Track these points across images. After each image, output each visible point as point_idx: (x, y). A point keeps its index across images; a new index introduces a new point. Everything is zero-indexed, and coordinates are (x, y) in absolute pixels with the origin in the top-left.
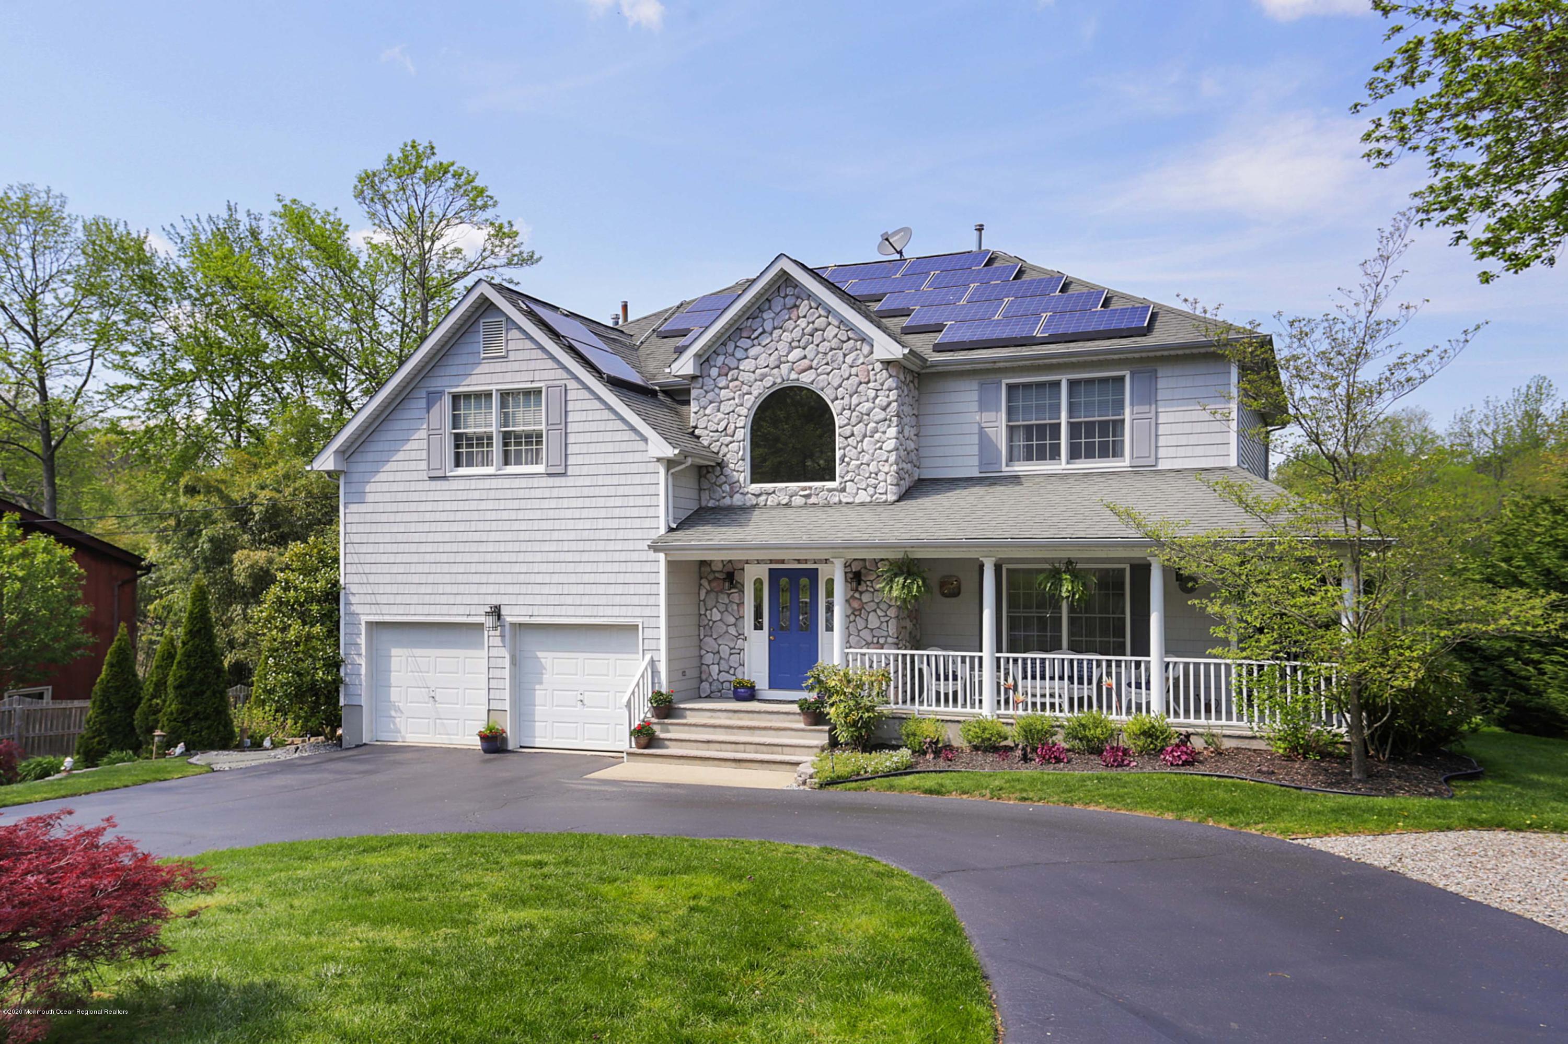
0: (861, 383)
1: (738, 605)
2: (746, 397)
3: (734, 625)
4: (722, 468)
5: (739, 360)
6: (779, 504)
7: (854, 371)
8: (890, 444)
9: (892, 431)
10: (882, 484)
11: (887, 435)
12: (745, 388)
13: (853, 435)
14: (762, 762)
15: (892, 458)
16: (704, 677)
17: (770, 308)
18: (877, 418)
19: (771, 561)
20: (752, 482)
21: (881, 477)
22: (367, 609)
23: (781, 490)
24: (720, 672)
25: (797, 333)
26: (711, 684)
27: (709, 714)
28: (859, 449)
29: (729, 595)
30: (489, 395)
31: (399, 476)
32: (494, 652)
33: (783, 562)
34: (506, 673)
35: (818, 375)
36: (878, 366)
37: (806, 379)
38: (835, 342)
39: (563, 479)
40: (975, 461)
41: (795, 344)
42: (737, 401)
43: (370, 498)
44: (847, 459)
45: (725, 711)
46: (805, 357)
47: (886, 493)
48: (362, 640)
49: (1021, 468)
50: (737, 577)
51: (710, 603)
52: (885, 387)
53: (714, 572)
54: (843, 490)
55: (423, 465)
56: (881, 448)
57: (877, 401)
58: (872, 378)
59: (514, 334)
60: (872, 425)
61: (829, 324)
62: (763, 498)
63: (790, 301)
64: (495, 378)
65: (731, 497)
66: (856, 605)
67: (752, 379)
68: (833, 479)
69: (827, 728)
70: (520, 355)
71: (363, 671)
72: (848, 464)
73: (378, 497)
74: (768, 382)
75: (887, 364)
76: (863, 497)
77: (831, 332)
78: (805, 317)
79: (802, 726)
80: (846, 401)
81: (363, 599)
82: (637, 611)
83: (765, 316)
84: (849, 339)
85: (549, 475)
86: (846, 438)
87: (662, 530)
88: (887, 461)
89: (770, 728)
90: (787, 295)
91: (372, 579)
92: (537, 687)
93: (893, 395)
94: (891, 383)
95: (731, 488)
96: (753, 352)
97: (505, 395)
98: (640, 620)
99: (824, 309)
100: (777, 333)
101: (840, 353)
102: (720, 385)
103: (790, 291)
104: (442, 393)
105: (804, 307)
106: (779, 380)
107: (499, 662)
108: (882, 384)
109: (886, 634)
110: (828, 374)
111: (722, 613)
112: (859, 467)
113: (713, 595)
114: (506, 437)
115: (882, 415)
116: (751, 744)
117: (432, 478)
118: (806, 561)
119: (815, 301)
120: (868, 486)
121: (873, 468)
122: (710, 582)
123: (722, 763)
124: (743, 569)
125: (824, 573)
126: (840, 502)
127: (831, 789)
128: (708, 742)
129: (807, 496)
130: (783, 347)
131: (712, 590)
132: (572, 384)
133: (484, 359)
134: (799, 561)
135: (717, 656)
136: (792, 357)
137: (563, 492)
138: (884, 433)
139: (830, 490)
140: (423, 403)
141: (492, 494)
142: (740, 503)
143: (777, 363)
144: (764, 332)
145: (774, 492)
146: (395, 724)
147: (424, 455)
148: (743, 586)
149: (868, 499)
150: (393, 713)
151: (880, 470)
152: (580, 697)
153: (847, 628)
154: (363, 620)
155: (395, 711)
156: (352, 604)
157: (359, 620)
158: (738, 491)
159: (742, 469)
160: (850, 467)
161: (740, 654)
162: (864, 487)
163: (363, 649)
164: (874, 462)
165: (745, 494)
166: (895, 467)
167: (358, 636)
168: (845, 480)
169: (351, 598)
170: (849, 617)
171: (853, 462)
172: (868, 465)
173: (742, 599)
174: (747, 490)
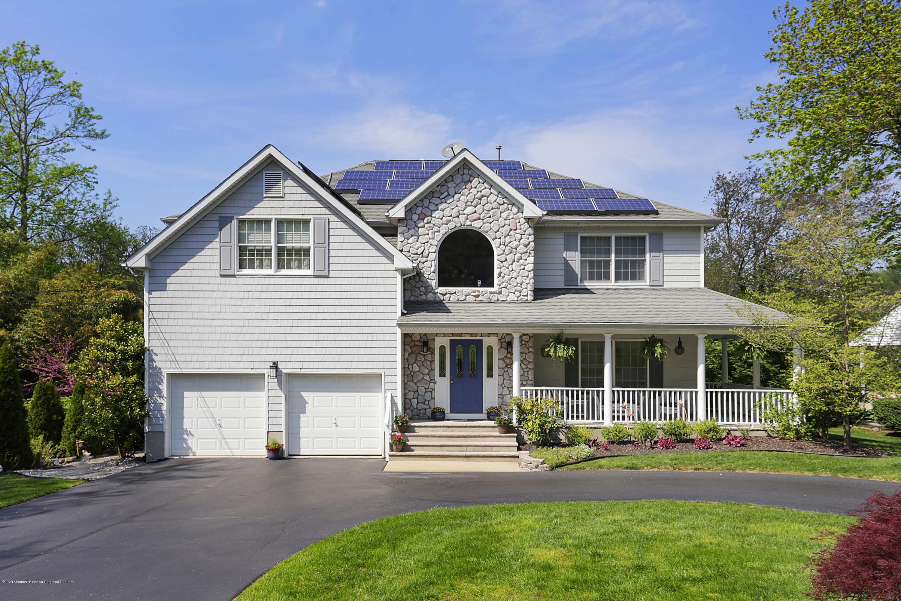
0: (511, 230)
1: (430, 362)
2: (436, 234)
3: (428, 374)
4: (420, 277)
5: (432, 211)
6: (458, 300)
7: (507, 222)
8: (530, 267)
9: (531, 259)
10: (525, 290)
11: (527, 261)
12: (436, 229)
13: (506, 260)
14: (484, 456)
15: (531, 275)
16: (407, 407)
17: (453, 181)
18: (521, 251)
19: (453, 335)
20: (439, 287)
21: (524, 286)
22: (168, 364)
23: (459, 291)
24: (418, 403)
25: (470, 197)
26: (412, 411)
27: (431, 429)
28: (510, 269)
29: (424, 356)
30: (268, 222)
31: (195, 273)
32: (272, 393)
33: (461, 335)
34: (283, 407)
35: (484, 223)
36: (522, 221)
37: (476, 225)
38: (495, 205)
39: (326, 279)
40: (562, 279)
41: (468, 204)
42: (430, 236)
43: (169, 287)
44: (502, 275)
45: (443, 427)
46: (475, 212)
47: (527, 296)
48: (164, 387)
49: (588, 284)
50: (430, 345)
51: (412, 361)
52: (526, 233)
53: (414, 341)
54: (500, 293)
55: (217, 266)
56: (524, 269)
57: (522, 241)
58: (518, 227)
59: (289, 182)
60: (518, 255)
61: (491, 193)
62: (448, 296)
63: (466, 178)
64: (274, 211)
65: (426, 295)
66: (508, 361)
67: (441, 223)
68: (493, 286)
69: (516, 435)
70: (294, 197)
71: (164, 407)
72: (503, 277)
73: (177, 287)
74: (451, 225)
75: (528, 220)
76: (512, 297)
77: (492, 198)
78: (475, 188)
79: (498, 434)
80: (502, 240)
81: (164, 357)
82: (381, 365)
83: (449, 185)
84: (504, 203)
85: (316, 277)
86: (502, 262)
87: (399, 314)
88: (527, 277)
89: (479, 436)
90: (464, 174)
91: (171, 344)
92: (301, 415)
93: (531, 238)
94: (530, 231)
95: (426, 290)
96: (441, 207)
97: (280, 223)
98: (383, 371)
99: (488, 184)
100: (457, 196)
101: (499, 211)
102: (419, 225)
103: (466, 171)
104: (232, 218)
105: (475, 182)
106: (459, 225)
107: (277, 400)
108: (525, 231)
109: (527, 378)
110: (490, 223)
111: (419, 367)
112: (510, 279)
113: (414, 356)
114: (281, 251)
115: (525, 249)
116: (471, 446)
117: (222, 276)
118: (476, 335)
119: (482, 179)
120: (516, 291)
121: (519, 280)
122: (411, 348)
123: (457, 458)
124: (434, 340)
125: (487, 342)
126: (498, 300)
127: (559, 469)
128: (442, 446)
129: (477, 296)
130: (461, 205)
131: (413, 352)
132: (333, 218)
133: (266, 197)
134: (471, 335)
135: (416, 394)
136: (467, 211)
137: (325, 288)
138: (526, 260)
139: (491, 293)
140: (216, 224)
141: (271, 288)
142: (432, 299)
143: (457, 214)
144: (449, 195)
145: (455, 293)
146: (186, 444)
147: (217, 259)
148: (434, 350)
149: (516, 299)
150: (185, 436)
151: (523, 282)
152: (334, 421)
153: (503, 375)
154: (165, 372)
155: (187, 435)
156: (155, 361)
157: (162, 372)
158: (430, 292)
159: (433, 278)
160: (504, 280)
161: (432, 392)
162: (513, 291)
163: (165, 393)
164: (520, 277)
165: (435, 293)
166: (532, 281)
167: (161, 384)
168: (501, 287)
169: (154, 357)
170: (504, 369)
171: (506, 276)
172: (516, 279)
173: (433, 358)
174: (436, 291)
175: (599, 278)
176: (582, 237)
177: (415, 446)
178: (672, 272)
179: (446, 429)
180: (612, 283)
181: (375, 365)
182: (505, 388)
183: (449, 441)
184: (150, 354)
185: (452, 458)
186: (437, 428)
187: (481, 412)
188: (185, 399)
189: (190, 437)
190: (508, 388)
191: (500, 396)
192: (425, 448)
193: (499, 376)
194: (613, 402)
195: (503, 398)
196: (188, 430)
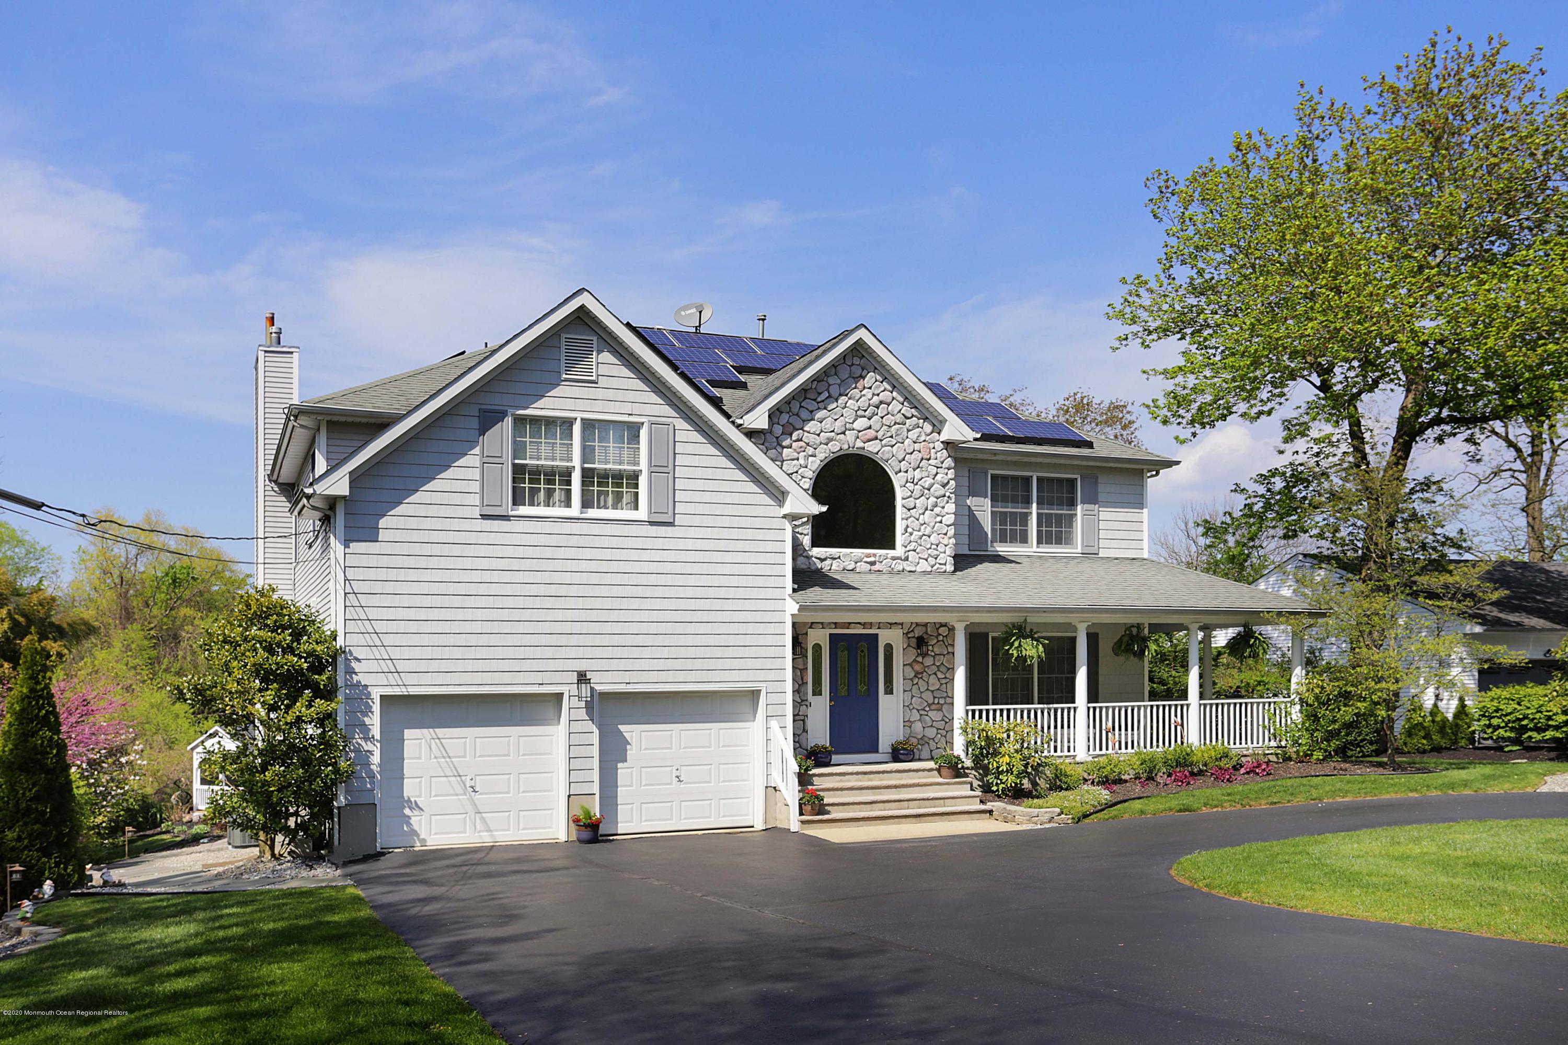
0: (922, 459)
1: (802, 670)
2: (810, 458)
3: (798, 691)
5: (804, 421)
6: (844, 569)
7: (917, 446)
8: (950, 519)
9: (951, 507)
10: (942, 555)
11: (946, 510)
12: (810, 451)
13: (915, 507)
15: (951, 531)
17: (836, 374)
18: (938, 494)
19: (837, 625)
20: (813, 546)
21: (941, 548)
22: (382, 679)
23: (844, 555)
25: (863, 403)
28: (921, 521)
30: (568, 423)
31: (432, 511)
32: (576, 727)
33: (848, 625)
34: (595, 751)
35: (882, 447)
36: (939, 446)
37: (872, 447)
38: (899, 418)
39: (670, 528)
40: (967, 540)
41: (860, 413)
42: (802, 461)
43: (382, 535)
44: (909, 530)
46: (870, 428)
47: (945, 564)
48: (374, 722)
49: (1002, 549)
50: (802, 642)
52: (944, 465)
54: (907, 559)
55: (476, 500)
56: (941, 522)
57: (939, 477)
58: (933, 456)
59: (606, 356)
60: (932, 500)
61: (893, 399)
62: (829, 561)
63: (857, 371)
64: (580, 405)
66: (918, 668)
67: (818, 442)
68: (893, 547)
69: (969, 779)
70: (615, 383)
71: (376, 759)
72: (911, 534)
73: (398, 536)
74: (834, 447)
75: (947, 444)
76: (924, 566)
77: (895, 406)
78: (870, 388)
79: (942, 780)
80: (910, 475)
81: (374, 666)
82: (761, 675)
83: (831, 380)
84: (913, 416)
85: (652, 523)
86: (909, 510)
87: (790, 590)
88: (946, 534)
90: (853, 364)
91: (387, 640)
92: (620, 765)
93: (951, 474)
94: (949, 462)
96: (820, 414)
97: (588, 425)
98: (763, 684)
99: (890, 383)
100: (842, 399)
101: (905, 428)
102: (784, 444)
103: (856, 361)
104: (504, 414)
105: (870, 378)
106: (846, 447)
107: (585, 739)
108: (942, 463)
109: (945, 695)
110: (892, 446)
112: (921, 537)
114: (588, 475)
115: (942, 492)
117: (484, 517)
118: (871, 625)
119: (881, 374)
120: (929, 555)
121: (934, 538)
124: (807, 634)
125: (885, 637)
126: (904, 570)
127: (1084, 822)
128: (872, 803)
129: (872, 564)
130: (849, 414)
132: (681, 424)
133: (566, 380)
134: (864, 625)
136: (857, 425)
137: (667, 544)
138: (943, 507)
139: (894, 559)
140: (475, 423)
141: (574, 541)
142: (804, 567)
143: (843, 429)
144: (830, 396)
145: (839, 557)
146: (409, 824)
147: (476, 487)
148: (806, 650)
149: (929, 569)
150: (407, 811)
151: (940, 543)
152: (676, 773)
153: (911, 690)
154: (376, 693)
155: (411, 808)
156: (356, 673)
157: (369, 693)
158: (801, 555)
159: (805, 532)
160: (912, 538)
161: (803, 720)
162: (926, 557)
163: (376, 732)
164: (935, 535)
165: (809, 557)
166: (953, 541)
167: (367, 716)
168: (908, 549)
169: (354, 664)
170: (912, 680)
171: (915, 533)
172: (929, 537)
173: (806, 664)
174: (810, 553)
175: (1014, 541)
176: (994, 477)
178: (1110, 535)
179: (860, 776)
180: (1032, 548)
181: (751, 675)
182: (915, 711)
183: (874, 794)
184: (347, 659)
185: (896, 820)
186: (847, 777)
187: (876, 751)
188: (406, 742)
189: (416, 813)
190: (918, 711)
191: (907, 724)
192: (846, 807)
193: (905, 691)
195: (910, 727)
196: (412, 800)
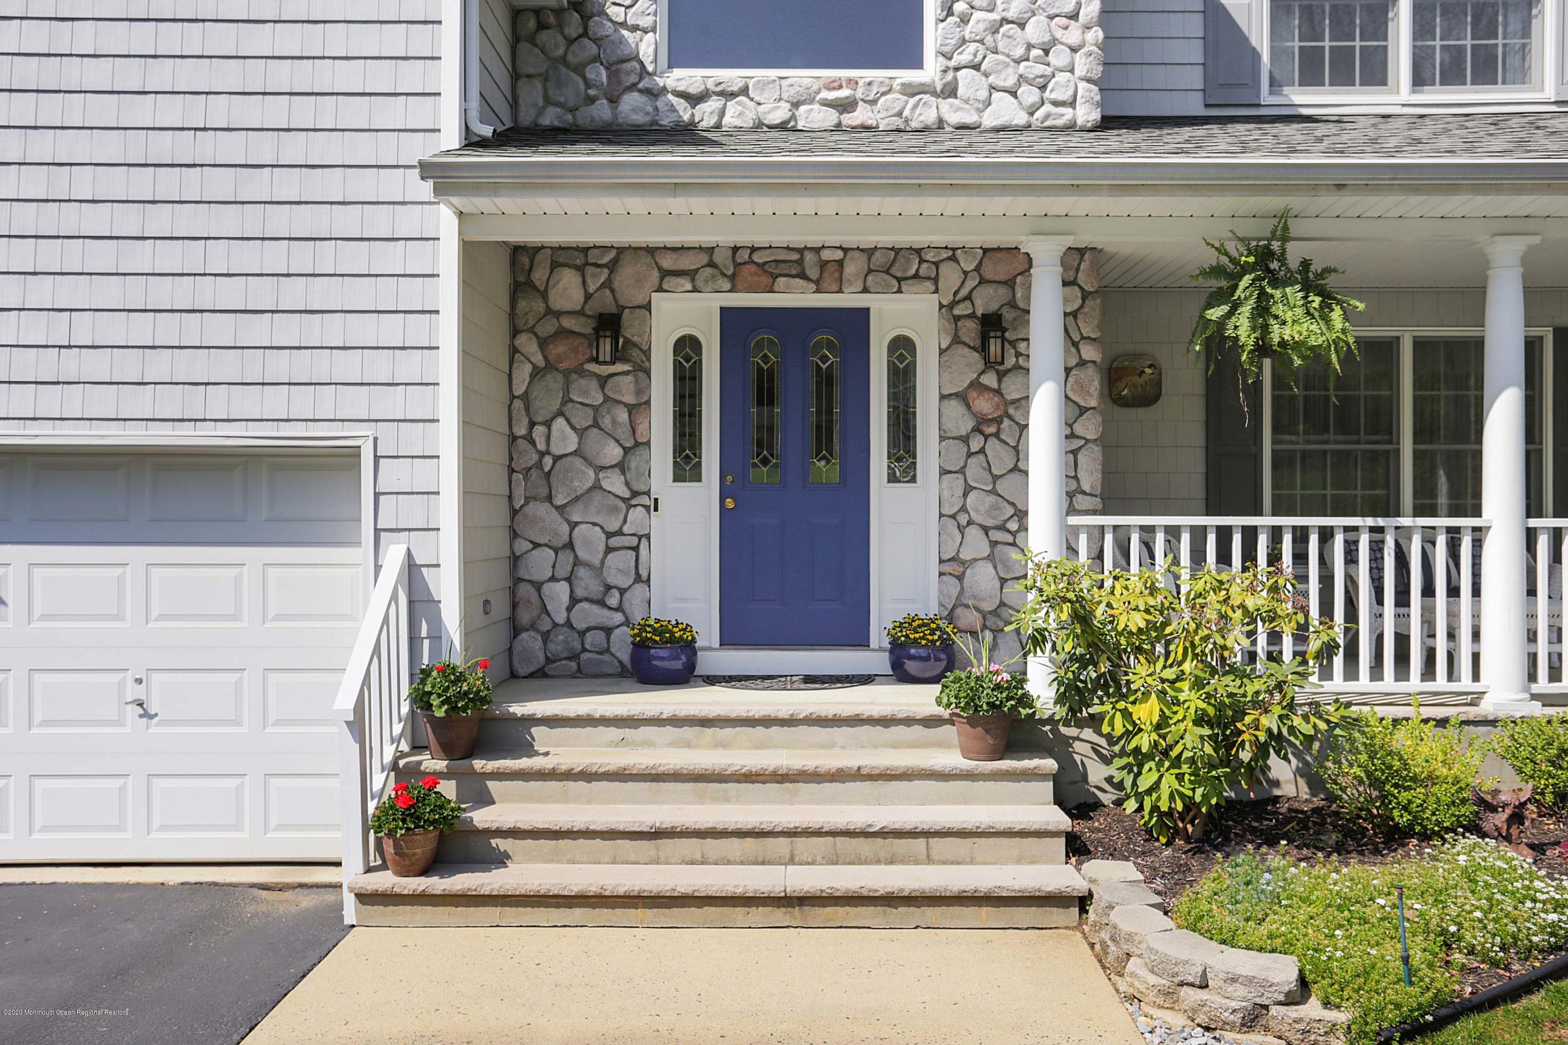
1: (631, 409)
3: (622, 467)
4: (586, 18)
6: (761, 124)
10: (1062, 77)
14: (891, 900)
15: (1090, 9)
16: (525, 617)
19: (732, 285)
20: (670, 64)
21: (1059, 57)
23: (764, 85)
24: (574, 601)
26: (546, 636)
27: (614, 733)
29: (603, 381)
33: (768, 281)
40: (1195, 79)
44: (959, 8)
45: (676, 721)
47: (1072, 104)
50: (630, 330)
51: (547, 403)
53: (558, 314)
54: (950, 91)
62: (714, 104)
65: (614, 101)
66: (984, 405)
68: (916, 62)
69: (1050, 764)
72: (964, 20)
76: (1006, 111)
79: (953, 759)
87: (451, 138)
88: (1074, 16)
89: (857, 774)
95: (614, 75)
98: (367, 430)
109: (1072, 484)
111: (581, 433)
112: (995, 29)
113: (554, 382)
116: (818, 833)
118: (839, 285)
120: (1022, 79)
121: (1036, 30)
122: (543, 344)
123: (739, 912)
124: (648, 307)
125: (889, 316)
126: (941, 123)
128: (657, 834)
129: (846, 106)
131: (550, 366)
135: (566, 559)
139: (911, 91)
142: (639, 119)
145: (744, 91)
148: (647, 353)
149: (1021, 119)
151: (1054, 41)
152: (133, 692)
153: (962, 471)
158: (633, 87)
159: (647, 22)
160: (967, 32)
161: (636, 549)
162: (1010, 82)
164: (1041, 18)
165: (654, 94)
166: (1097, 34)
168: (952, 63)
170: (965, 439)
171: (977, 15)
172: (1022, 26)
173: (643, 389)
174: (660, 82)
175: (1343, 78)
177: (515, 833)
179: (688, 732)
180: (1399, 94)
181: (325, 402)
182: (973, 531)
183: (701, 799)
185: (711, 911)
186: (644, 732)
187: (861, 641)
190: (986, 530)
191: (947, 568)
192: (564, 843)
193: (944, 472)
194: (1532, 592)
195: (960, 578)
